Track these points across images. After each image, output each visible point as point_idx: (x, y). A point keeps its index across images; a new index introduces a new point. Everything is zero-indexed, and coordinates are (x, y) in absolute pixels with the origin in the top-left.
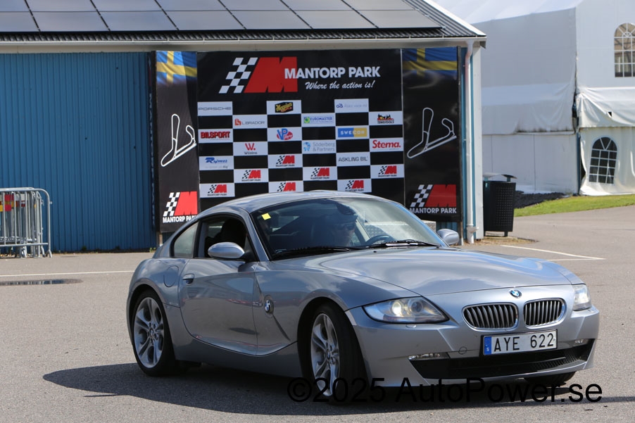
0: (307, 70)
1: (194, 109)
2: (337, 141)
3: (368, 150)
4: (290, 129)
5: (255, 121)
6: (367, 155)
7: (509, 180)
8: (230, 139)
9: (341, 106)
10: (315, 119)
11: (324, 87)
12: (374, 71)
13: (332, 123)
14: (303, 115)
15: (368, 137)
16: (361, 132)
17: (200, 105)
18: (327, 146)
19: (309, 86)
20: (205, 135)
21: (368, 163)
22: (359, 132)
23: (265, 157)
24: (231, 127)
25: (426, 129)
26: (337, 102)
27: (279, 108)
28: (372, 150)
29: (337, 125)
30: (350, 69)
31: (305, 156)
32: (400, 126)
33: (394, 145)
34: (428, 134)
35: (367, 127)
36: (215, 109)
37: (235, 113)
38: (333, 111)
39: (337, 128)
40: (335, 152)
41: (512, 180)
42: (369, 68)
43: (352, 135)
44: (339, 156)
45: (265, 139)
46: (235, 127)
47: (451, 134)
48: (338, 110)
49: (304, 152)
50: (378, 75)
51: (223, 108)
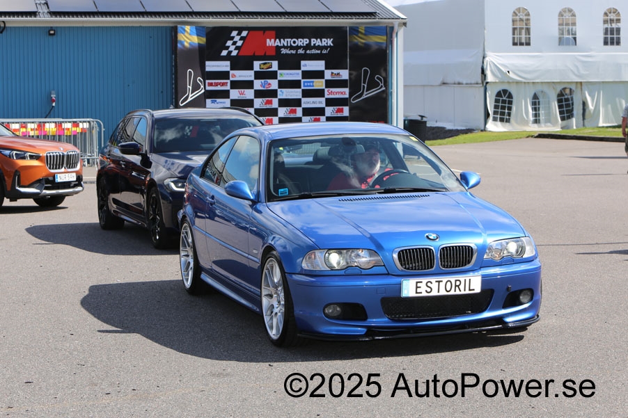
0: (282, 40)
1: (203, 66)
2: (303, 90)
3: (324, 97)
4: (269, 81)
5: (246, 75)
6: (323, 100)
7: (422, 119)
8: (228, 87)
9: (305, 65)
10: (287, 74)
11: (294, 52)
12: (329, 42)
13: (299, 77)
14: (279, 72)
15: (324, 87)
16: (319, 84)
17: (207, 63)
18: (295, 93)
19: (284, 51)
20: (211, 84)
21: (323, 105)
22: (318, 84)
23: (252, 100)
24: (229, 79)
25: (364, 83)
26: (303, 63)
27: (262, 66)
28: (326, 96)
29: (303, 78)
30: (312, 40)
31: (280, 100)
32: (347, 80)
33: (342, 93)
34: (366, 86)
35: (324, 80)
36: (218, 66)
37: (231, 69)
38: (300, 69)
39: (302, 81)
40: (300, 97)
41: (424, 119)
42: (325, 40)
43: (313, 86)
44: (304, 100)
45: (252, 88)
46: (231, 79)
47: (382, 86)
48: (303, 68)
49: (279, 97)
50: (332, 45)
51: (224, 66)
